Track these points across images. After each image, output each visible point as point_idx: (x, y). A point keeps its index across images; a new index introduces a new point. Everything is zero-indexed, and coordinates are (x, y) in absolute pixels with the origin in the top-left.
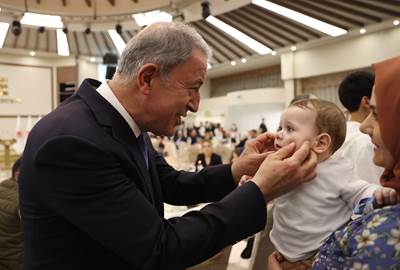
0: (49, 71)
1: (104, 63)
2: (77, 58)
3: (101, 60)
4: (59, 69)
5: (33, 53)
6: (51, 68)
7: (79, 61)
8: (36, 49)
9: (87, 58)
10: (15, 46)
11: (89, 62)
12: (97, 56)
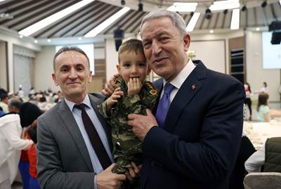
0: (223, 42)
1: (270, 30)
2: (245, 29)
3: (267, 28)
4: (230, 40)
5: (212, 31)
6: (225, 40)
7: (246, 32)
8: (214, 28)
9: (253, 29)
10: (200, 28)
11: (255, 32)
12: (264, 25)
